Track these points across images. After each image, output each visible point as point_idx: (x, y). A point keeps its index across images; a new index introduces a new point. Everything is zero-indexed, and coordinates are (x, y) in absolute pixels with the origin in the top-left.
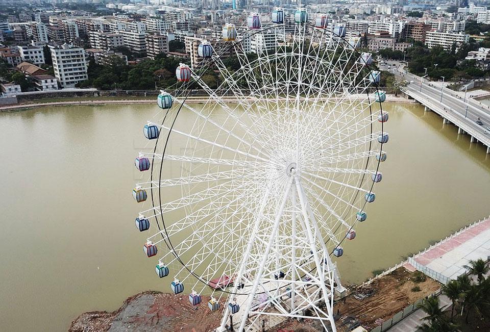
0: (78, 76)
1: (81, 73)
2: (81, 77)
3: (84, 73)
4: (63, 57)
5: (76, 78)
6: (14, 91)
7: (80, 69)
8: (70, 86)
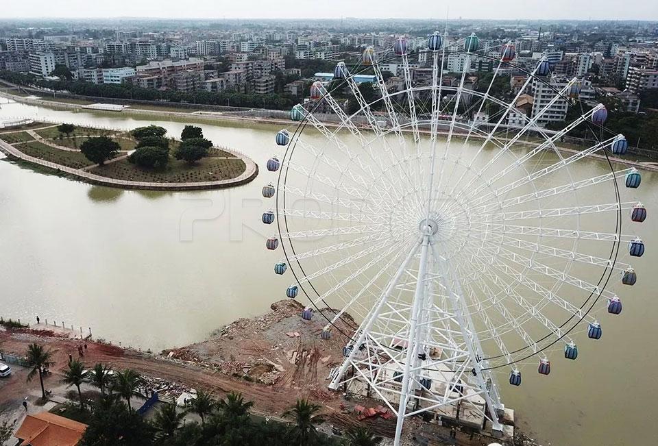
0: (554, 115)
1: (558, 112)
2: (558, 117)
3: (563, 112)
4: (543, 91)
5: (551, 117)
6: (481, 120)
7: (560, 107)
8: (541, 125)
